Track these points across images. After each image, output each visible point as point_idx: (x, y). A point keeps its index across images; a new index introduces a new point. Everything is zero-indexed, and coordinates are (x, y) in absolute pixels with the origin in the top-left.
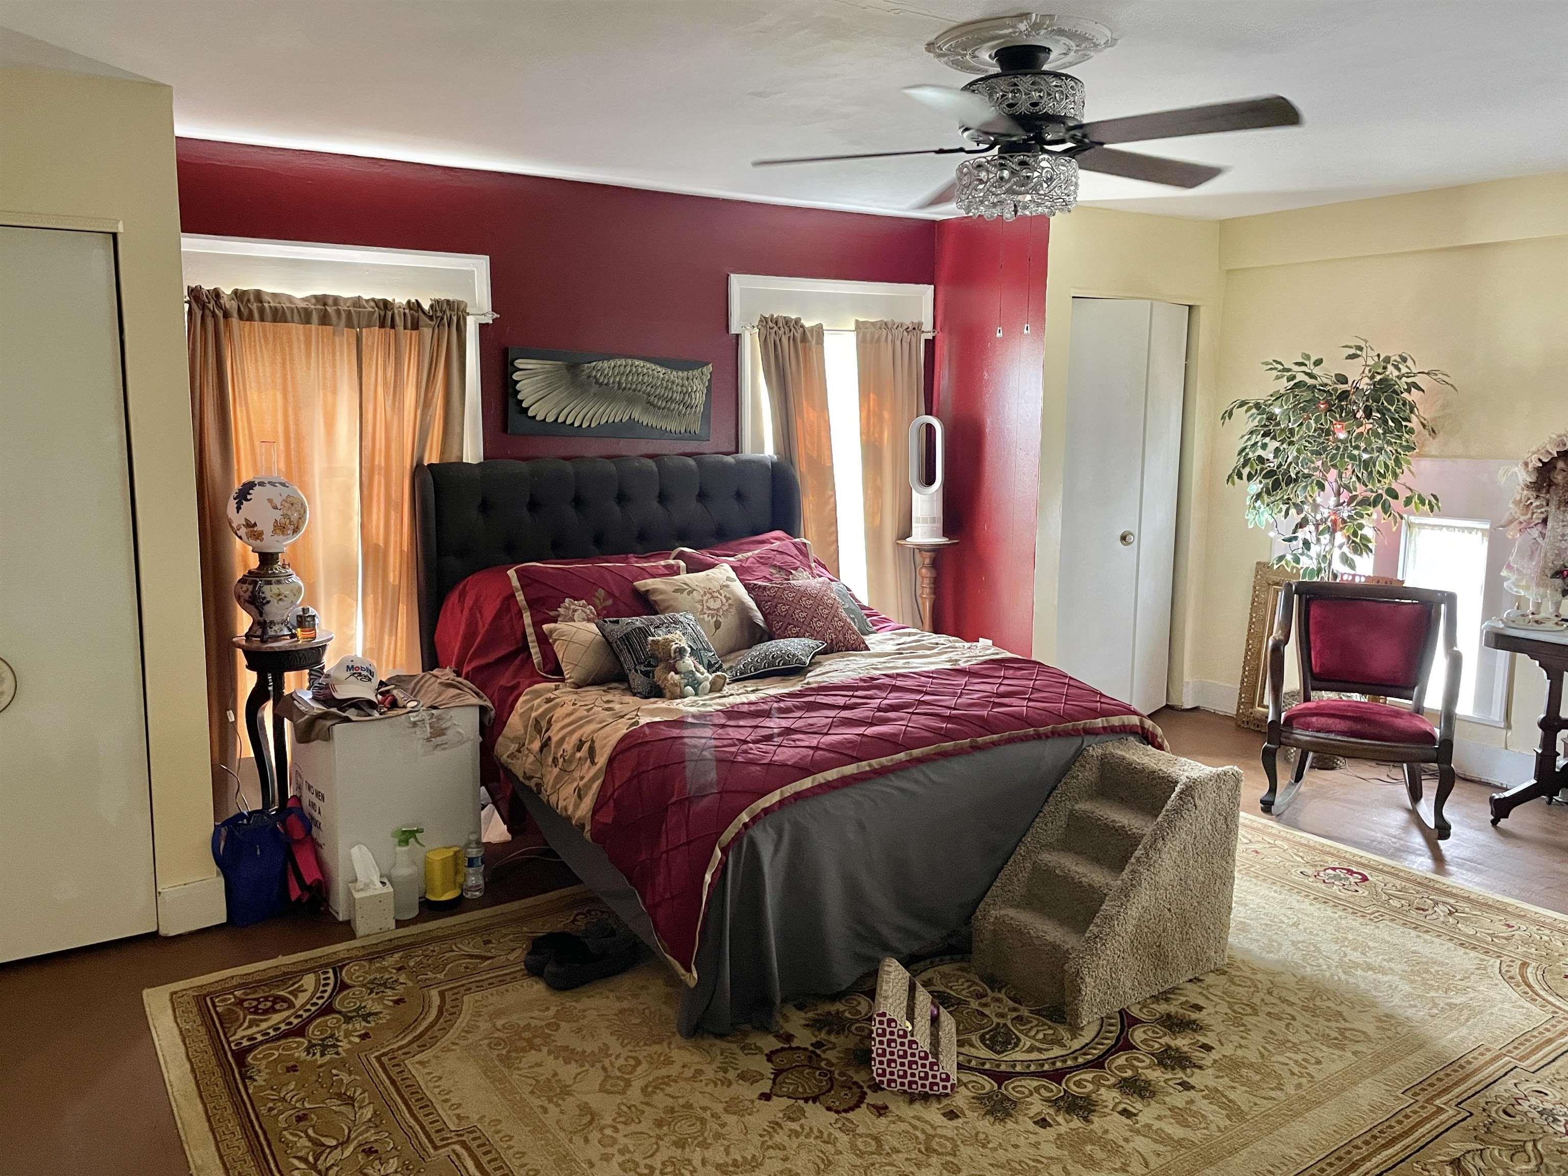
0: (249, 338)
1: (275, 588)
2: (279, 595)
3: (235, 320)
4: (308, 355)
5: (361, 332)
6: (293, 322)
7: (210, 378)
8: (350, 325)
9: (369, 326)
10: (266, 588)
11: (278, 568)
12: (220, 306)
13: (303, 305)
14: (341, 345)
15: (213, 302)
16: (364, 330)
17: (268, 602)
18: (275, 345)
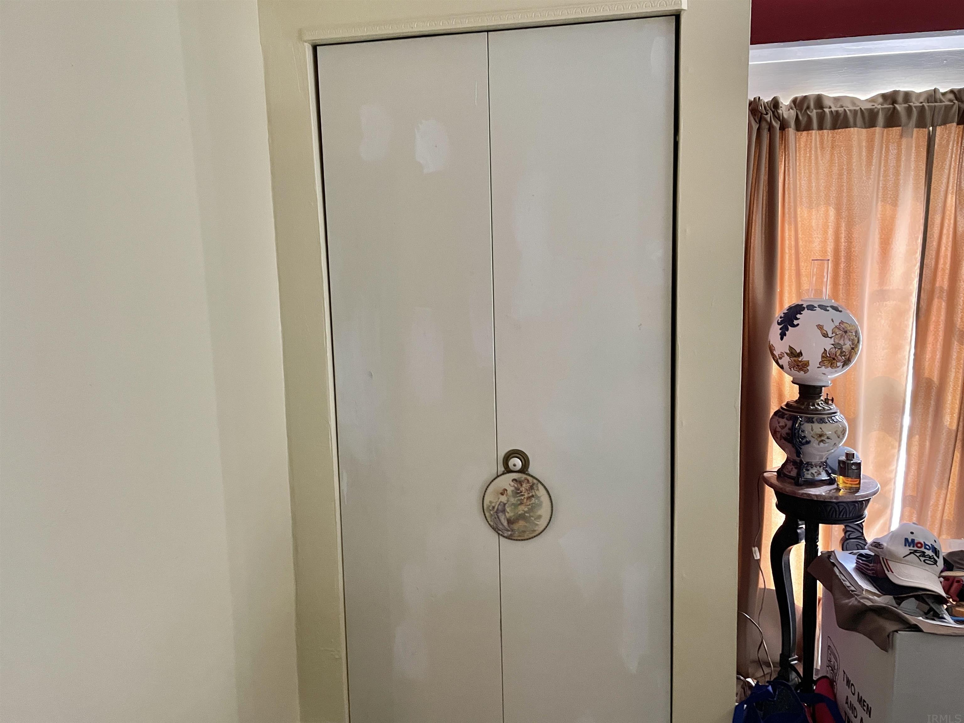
0: (805, 150)
1: (817, 428)
2: (821, 436)
3: (791, 131)
4: (869, 163)
5: (934, 130)
6: (855, 126)
7: (761, 196)
8: (921, 124)
9: (944, 123)
10: (807, 427)
11: (820, 404)
12: (777, 117)
13: (869, 106)
14: (909, 148)
15: (770, 113)
16: (939, 129)
17: (808, 442)
18: (832, 154)
